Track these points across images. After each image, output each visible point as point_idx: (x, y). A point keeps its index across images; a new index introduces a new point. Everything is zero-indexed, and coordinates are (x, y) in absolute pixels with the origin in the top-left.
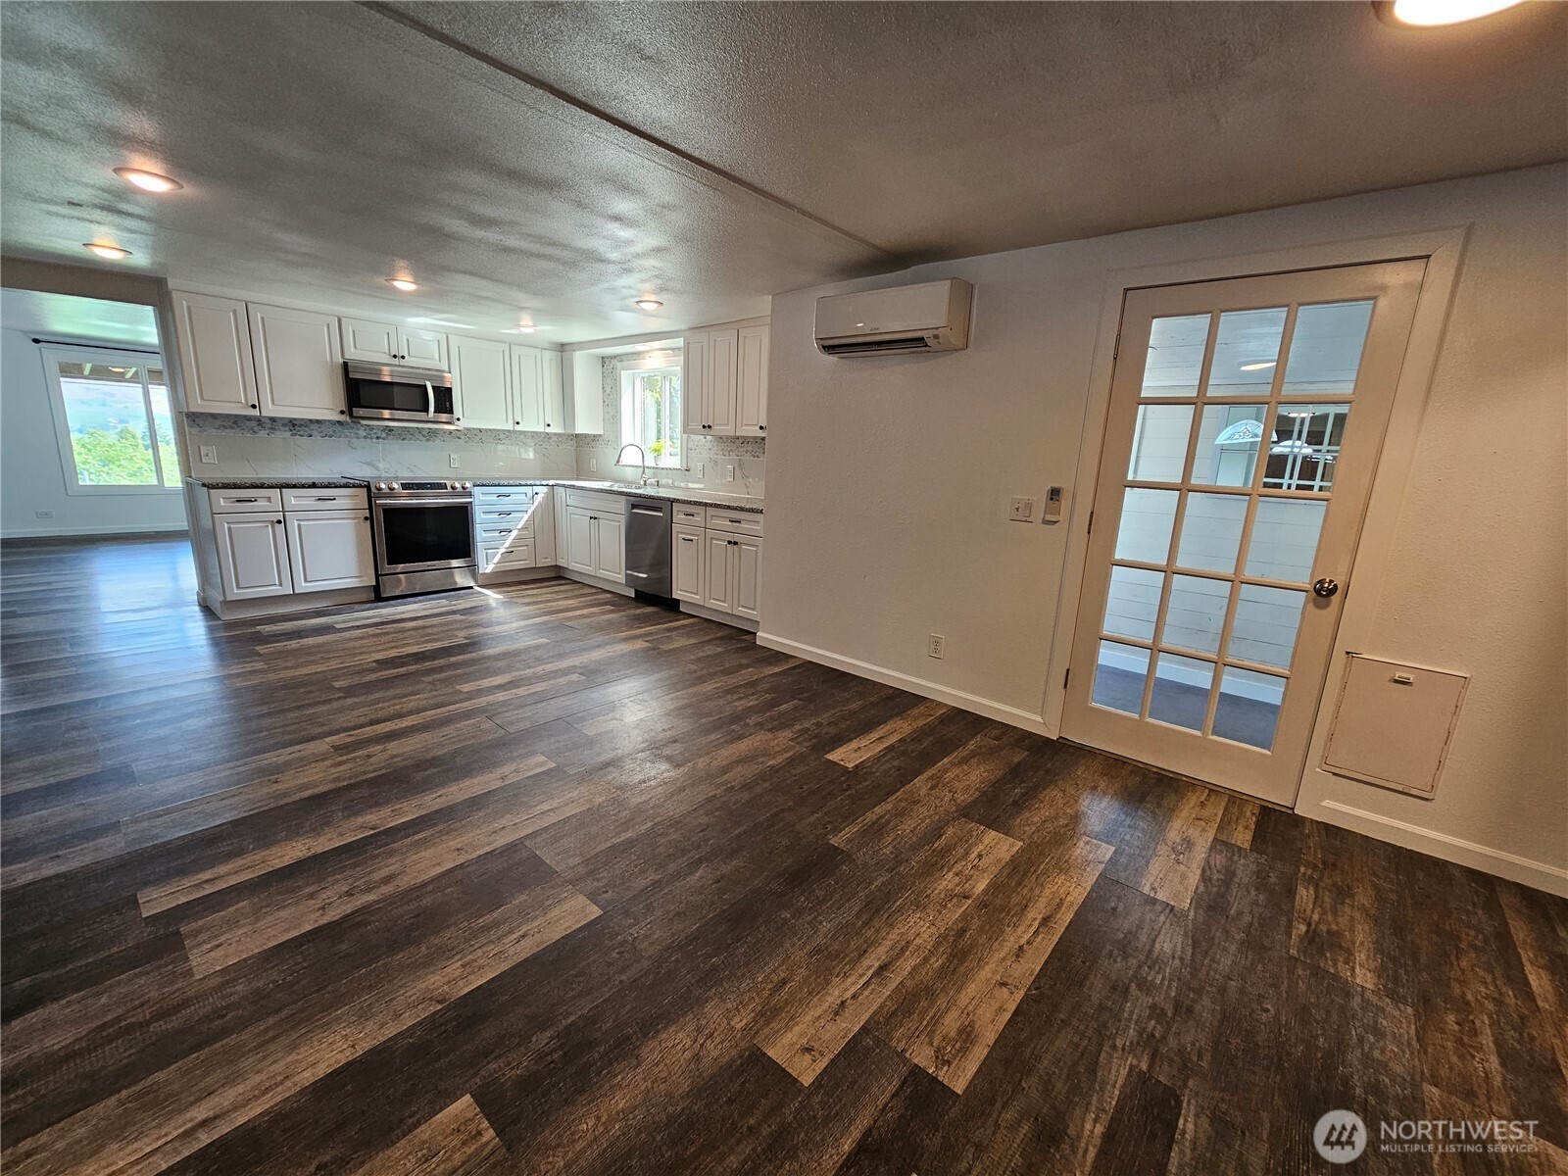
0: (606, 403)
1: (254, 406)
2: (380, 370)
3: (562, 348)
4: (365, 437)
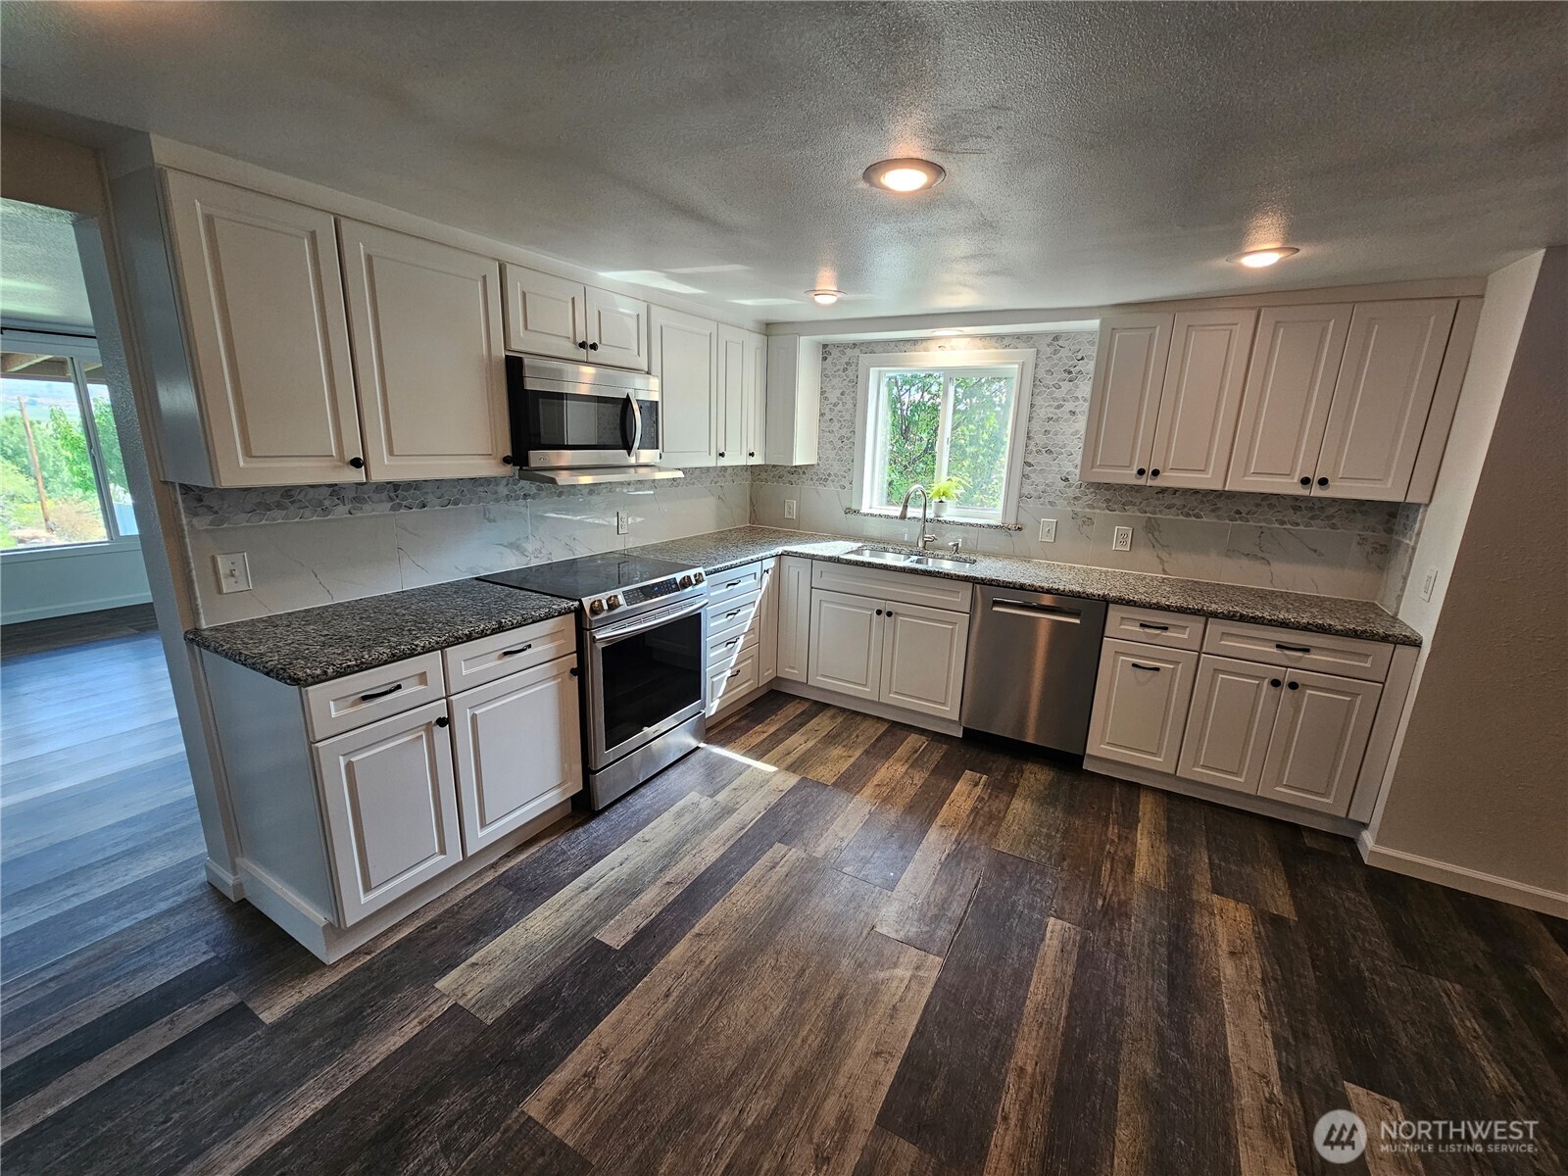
0: (828, 417)
1: (356, 463)
2: (560, 372)
3: (769, 329)
4: (508, 498)
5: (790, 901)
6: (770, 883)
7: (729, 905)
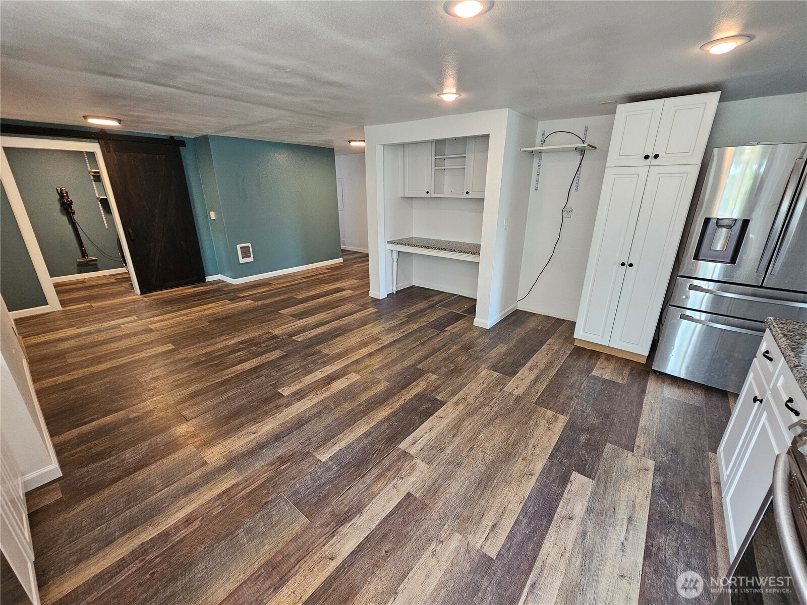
5: (479, 492)
6: (495, 509)
7: (520, 494)
